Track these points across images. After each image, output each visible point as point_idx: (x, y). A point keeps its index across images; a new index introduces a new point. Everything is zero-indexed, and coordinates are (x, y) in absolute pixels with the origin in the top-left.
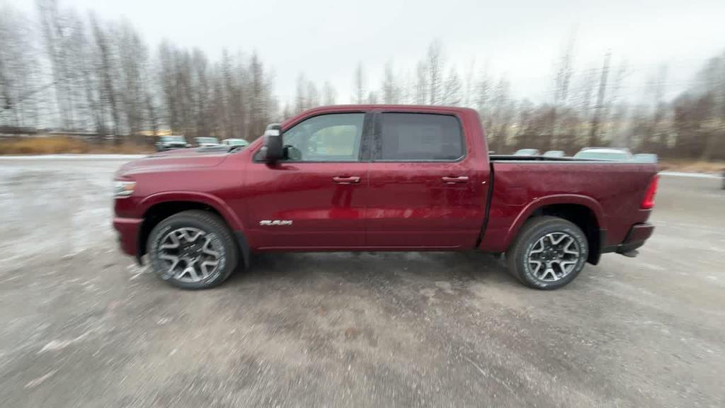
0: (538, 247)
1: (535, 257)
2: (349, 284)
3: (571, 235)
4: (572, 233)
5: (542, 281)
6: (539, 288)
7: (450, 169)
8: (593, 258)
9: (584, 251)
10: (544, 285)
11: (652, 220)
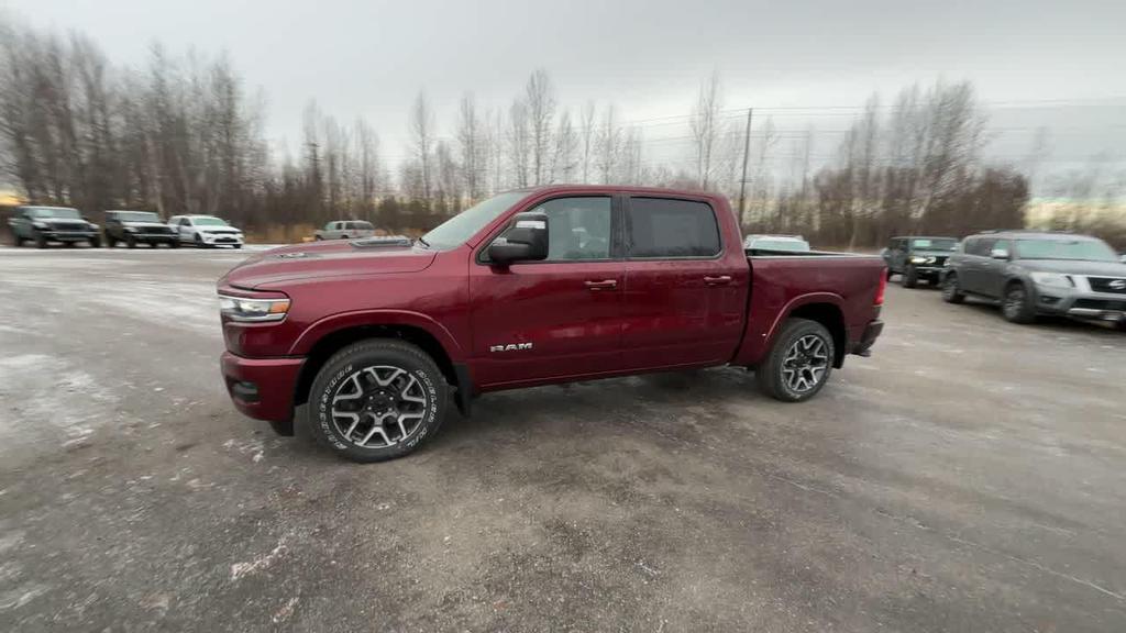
0: (793, 353)
1: (789, 365)
2: (592, 424)
3: (821, 337)
4: (821, 334)
5: (794, 392)
6: (792, 400)
7: (712, 267)
8: (838, 363)
9: (832, 354)
10: (798, 396)
11: (882, 318)
